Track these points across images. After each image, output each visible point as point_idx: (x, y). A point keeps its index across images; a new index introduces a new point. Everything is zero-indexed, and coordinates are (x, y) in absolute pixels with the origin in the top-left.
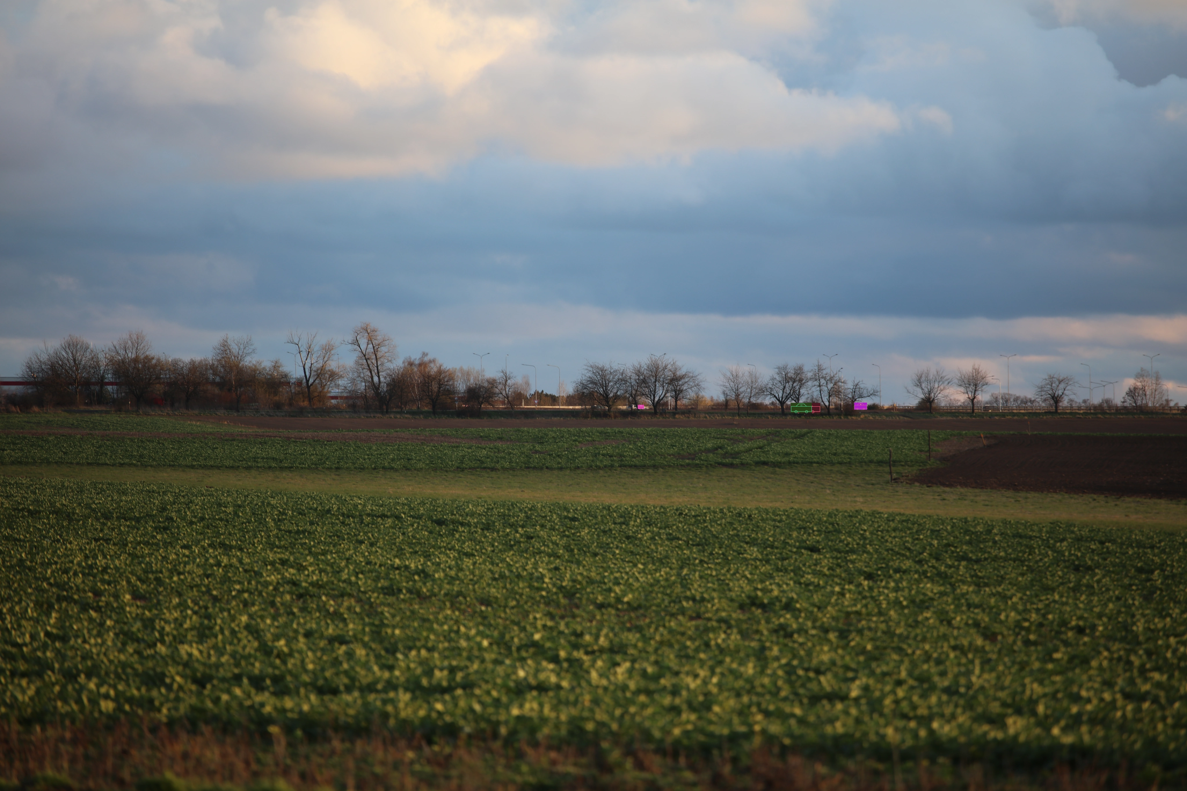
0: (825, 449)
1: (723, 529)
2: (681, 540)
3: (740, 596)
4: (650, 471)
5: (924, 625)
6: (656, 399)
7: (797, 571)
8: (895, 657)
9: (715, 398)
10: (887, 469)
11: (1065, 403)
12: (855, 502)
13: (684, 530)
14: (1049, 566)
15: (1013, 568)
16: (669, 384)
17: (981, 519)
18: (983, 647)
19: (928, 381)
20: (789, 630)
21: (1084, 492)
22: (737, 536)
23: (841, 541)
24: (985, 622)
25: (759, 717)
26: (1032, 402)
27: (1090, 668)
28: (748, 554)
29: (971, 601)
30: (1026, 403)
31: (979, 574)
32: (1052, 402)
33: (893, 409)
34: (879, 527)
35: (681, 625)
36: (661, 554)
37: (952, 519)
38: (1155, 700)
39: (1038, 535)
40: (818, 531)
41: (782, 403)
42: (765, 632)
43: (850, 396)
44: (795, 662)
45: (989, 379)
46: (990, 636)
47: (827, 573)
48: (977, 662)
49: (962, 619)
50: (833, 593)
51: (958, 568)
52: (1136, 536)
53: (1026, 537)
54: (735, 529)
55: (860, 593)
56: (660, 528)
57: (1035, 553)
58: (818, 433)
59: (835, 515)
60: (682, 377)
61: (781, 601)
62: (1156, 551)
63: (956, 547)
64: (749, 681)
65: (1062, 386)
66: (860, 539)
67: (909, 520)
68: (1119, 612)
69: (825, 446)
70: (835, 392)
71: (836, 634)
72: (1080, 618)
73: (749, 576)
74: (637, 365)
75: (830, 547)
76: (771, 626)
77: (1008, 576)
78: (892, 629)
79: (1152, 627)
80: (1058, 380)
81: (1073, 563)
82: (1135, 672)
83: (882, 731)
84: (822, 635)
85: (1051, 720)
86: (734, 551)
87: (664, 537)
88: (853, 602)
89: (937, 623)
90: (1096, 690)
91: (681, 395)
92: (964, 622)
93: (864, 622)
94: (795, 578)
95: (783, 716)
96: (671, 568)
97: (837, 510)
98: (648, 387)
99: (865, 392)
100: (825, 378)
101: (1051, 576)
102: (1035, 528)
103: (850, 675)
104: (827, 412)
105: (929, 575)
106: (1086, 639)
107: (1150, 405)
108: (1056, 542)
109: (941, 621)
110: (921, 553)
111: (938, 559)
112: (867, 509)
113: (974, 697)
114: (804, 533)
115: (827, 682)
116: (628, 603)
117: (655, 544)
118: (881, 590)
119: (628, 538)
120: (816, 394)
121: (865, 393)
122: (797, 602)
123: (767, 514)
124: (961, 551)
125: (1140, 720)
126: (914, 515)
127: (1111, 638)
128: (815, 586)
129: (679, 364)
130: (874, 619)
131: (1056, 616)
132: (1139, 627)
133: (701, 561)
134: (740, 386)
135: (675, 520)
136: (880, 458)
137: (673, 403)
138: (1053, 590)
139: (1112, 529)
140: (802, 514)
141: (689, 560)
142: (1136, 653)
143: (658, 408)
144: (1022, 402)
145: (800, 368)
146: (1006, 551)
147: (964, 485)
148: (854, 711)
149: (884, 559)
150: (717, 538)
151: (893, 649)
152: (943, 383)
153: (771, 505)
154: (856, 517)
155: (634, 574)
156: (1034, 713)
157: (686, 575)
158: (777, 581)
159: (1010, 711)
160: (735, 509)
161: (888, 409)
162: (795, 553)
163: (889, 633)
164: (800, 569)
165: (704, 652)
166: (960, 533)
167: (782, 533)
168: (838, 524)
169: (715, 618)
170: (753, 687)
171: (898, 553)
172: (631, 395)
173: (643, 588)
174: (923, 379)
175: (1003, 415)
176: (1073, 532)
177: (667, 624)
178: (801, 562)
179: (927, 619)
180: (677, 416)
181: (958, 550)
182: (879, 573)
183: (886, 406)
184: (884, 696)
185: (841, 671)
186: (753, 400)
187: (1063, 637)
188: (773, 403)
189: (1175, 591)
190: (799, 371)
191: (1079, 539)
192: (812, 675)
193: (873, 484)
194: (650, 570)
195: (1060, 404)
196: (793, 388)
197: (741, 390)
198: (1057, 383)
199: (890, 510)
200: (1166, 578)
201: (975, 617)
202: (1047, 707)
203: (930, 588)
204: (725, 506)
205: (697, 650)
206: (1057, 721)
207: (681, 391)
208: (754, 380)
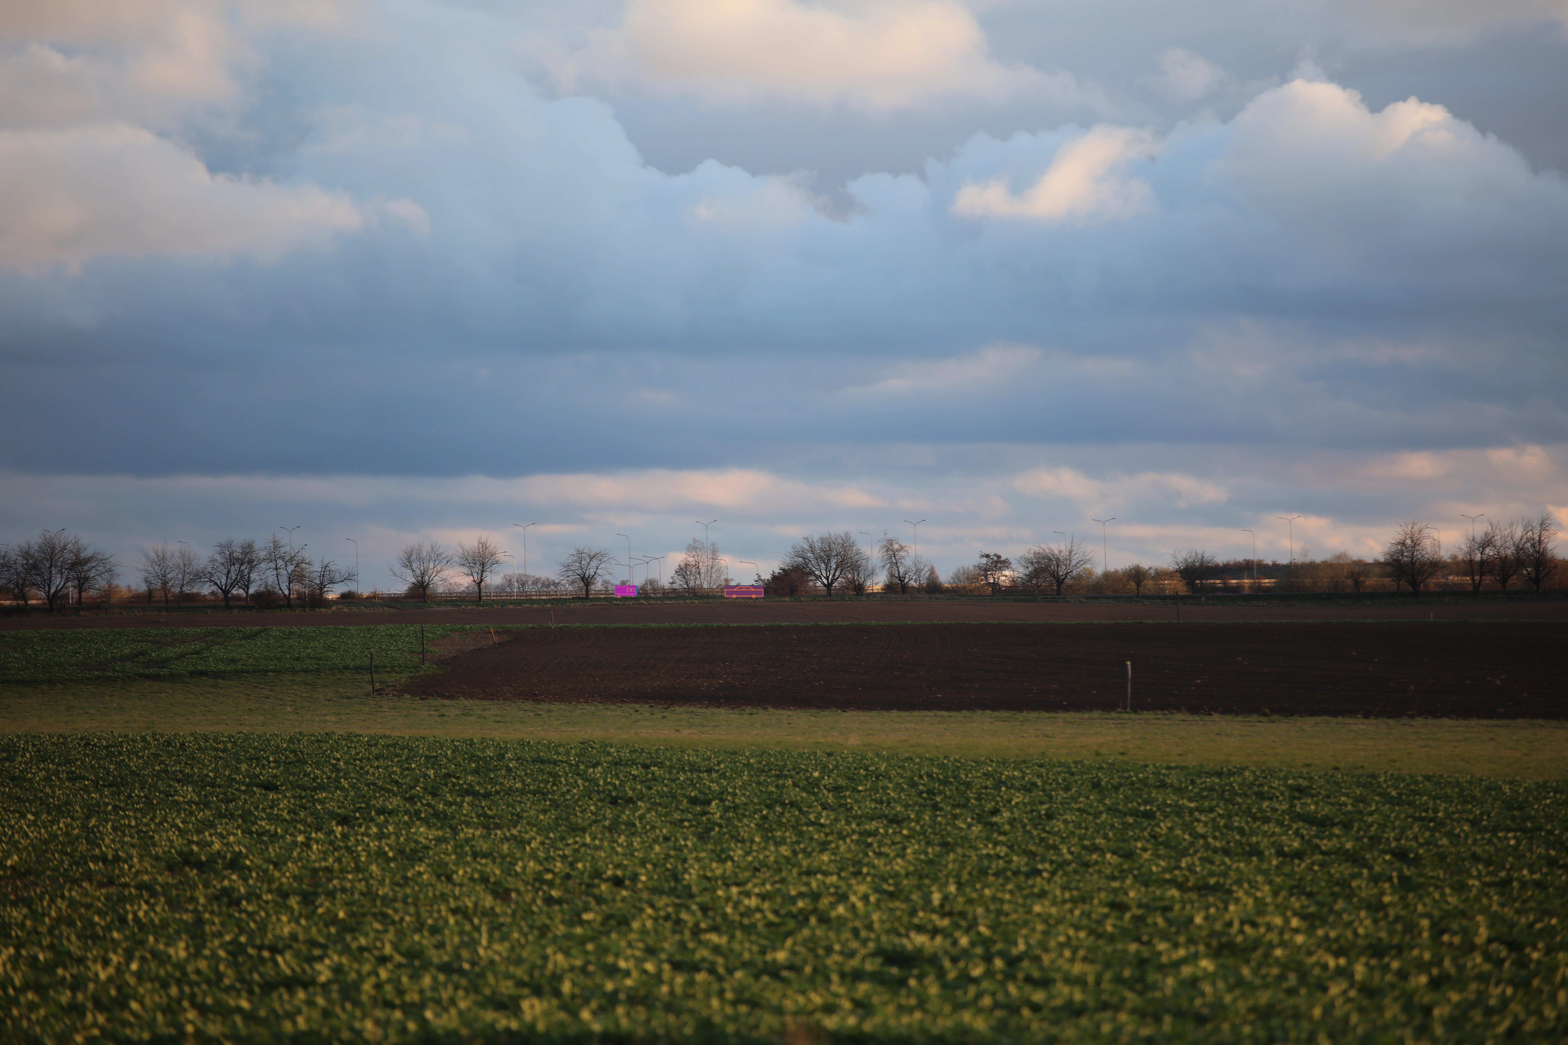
0: (285, 653)
1: (146, 763)
2: (88, 779)
3: (170, 852)
4: (44, 687)
5: (416, 883)
6: (52, 591)
7: (247, 817)
8: (377, 926)
9: (133, 587)
10: (367, 677)
11: (598, 585)
12: (325, 722)
13: (92, 767)
14: (579, 800)
15: (533, 803)
16: (70, 569)
17: (490, 740)
18: (492, 909)
19: (420, 559)
20: (235, 895)
21: (623, 702)
22: (165, 771)
23: (306, 775)
24: (495, 875)
25: (191, 1015)
26: (556, 584)
27: (631, 930)
28: (180, 795)
29: (478, 849)
30: (548, 586)
31: (489, 812)
32: (582, 584)
33: (374, 597)
34: (357, 754)
35: (87, 894)
36: (59, 799)
37: (453, 741)
38: (712, 971)
39: (565, 759)
40: (275, 762)
41: (226, 592)
42: (202, 900)
43: (318, 582)
44: (243, 939)
45: (500, 556)
46: (501, 893)
47: (288, 817)
48: (484, 929)
49: (466, 872)
50: (295, 843)
51: (461, 806)
52: (690, 757)
53: (549, 762)
54: (162, 762)
55: (331, 843)
56: (59, 764)
57: (561, 783)
58: (275, 631)
59: (299, 740)
60: (88, 560)
61: (224, 858)
62: (714, 775)
63: (458, 778)
64: (180, 966)
65: (594, 563)
66: (332, 772)
67: (397, 744)
68: (668, 856)
69: (284, 649)
70: (297, 576)
71: (297, 899)
72: (618, 866)
73: (180, 825)
74: (24, 545)
75: (291, 783)
76: (211, 891)
77: (525, 815)
78: (374, 889)
79: (709, 874)
80: (589, 556)
81: (610, 795)
82: (687, 934)
83: (357, 1025)
84: (279, 900)
85: (579, 1001)
86: (160, 792)
87: (64, 776)
88: (322, 855)
89: (434, 880)
90: (637, 959)
91: (86, 585)
92: (468, 876)
93: (335, 882)
94: (244, 827)
95: (224, 1012)
96: (73, 819)
97: (301, 733)
98: (41, 574)
99: (337, 575)
100: (283, 558)
101: (581, 812)
102: (561, 750)
103: (317, 952)
104: (286, 603)
105: (423, 816)
106: (624, 893)
107: (705, 586)
108: (587, 767)
109: (439, 877)
110: (414, 787)
111: (434, 795)
112: (340, 731)
113: (482, 975)
114: (257, 765)
115: (285, 963)
116: (12, 867)
117: (51, 787)
118: (359, 838)
119: (13, 779)
120: (271, 579)
121: (337, 577)
122: (247, 857)
123: (206, 741)
124: (465, 783)
125: (692, 997)
126: (403, 738)
127: (657, 891)
128: (272, 836)
129: (83, 542)
130: (350, 877)
131: (588, 865)
132: (691, 876)
133: (115, 808)
134: (168, 570)
135: (79, 753)
136: (358, 662)
137: (76, 596)
138: (584, 830)
139: (659, 749)
140: (254, 740)
141: (99, 807)
142: (688, 909)
143: (56, 603)
144: (543, 585)
145: (250, 546)
146: (523, 782)
147: (469, 695)
148: (320, 1001)
149: (364, 796)
150: (138, 775)
151: (375, 915)
152: (440, 562)
153: (211, 729)
154: (327, 742)
155: (21, 827)
156: (557, 993)
157: (94, 826)
158: (219, 831)
159: (526, 991)
160: (162, 736)
161: (368, 598)
162: (244, 792)
163: (370, 894)
164: (250, 813)
165: (119, 930)
166: (464, 760)
167: (226, 766)
168: (302, 752)
169: (133, 883)
170: (185, 974)
171: (382, 789)
172: (17, 586)
173: (34, 846)
174: (414, 557)
175: (519, 603)
176: (609, 754)
177: (66, 893)
178: (252, 804)
179: (420, 874)
180: (81, 613)
181: (461, 782)
182: (357, 815)
183: (366, 594)
184: (361, 978)
185: (304, 948)
186: (186, 590)
187: (596, 891)
188: (213, 593)
189: (738, 827)
190: (248, 549)
191: (617, 763)
192: (266, 954)
193: (348, 698)
194: (43, 822)
195: (592, 587)
196: (240, 572)
197: (169, 576)
198: (588, 559)
199: (372, 732)
200: (727, 810)
201: (484, 869)
202: (574, 984)
203: (424, 833)
204: (149, 732)
205: (108, 928)
206: (586, 1001)
207: (87, 579)
208: (187, 562)
